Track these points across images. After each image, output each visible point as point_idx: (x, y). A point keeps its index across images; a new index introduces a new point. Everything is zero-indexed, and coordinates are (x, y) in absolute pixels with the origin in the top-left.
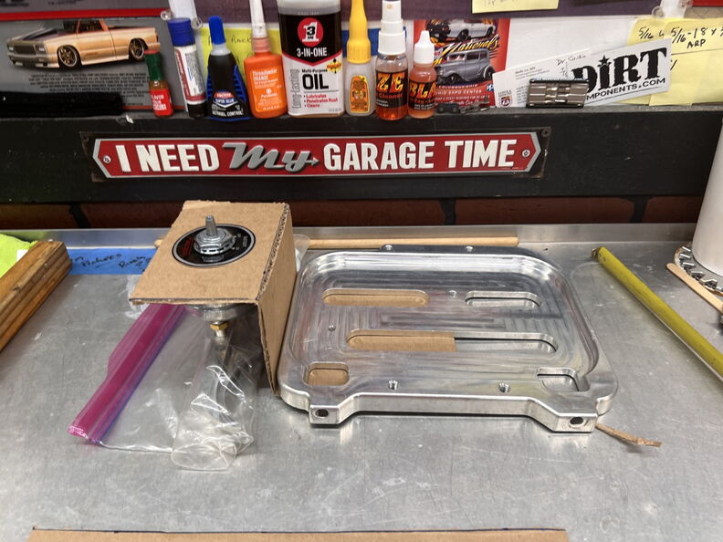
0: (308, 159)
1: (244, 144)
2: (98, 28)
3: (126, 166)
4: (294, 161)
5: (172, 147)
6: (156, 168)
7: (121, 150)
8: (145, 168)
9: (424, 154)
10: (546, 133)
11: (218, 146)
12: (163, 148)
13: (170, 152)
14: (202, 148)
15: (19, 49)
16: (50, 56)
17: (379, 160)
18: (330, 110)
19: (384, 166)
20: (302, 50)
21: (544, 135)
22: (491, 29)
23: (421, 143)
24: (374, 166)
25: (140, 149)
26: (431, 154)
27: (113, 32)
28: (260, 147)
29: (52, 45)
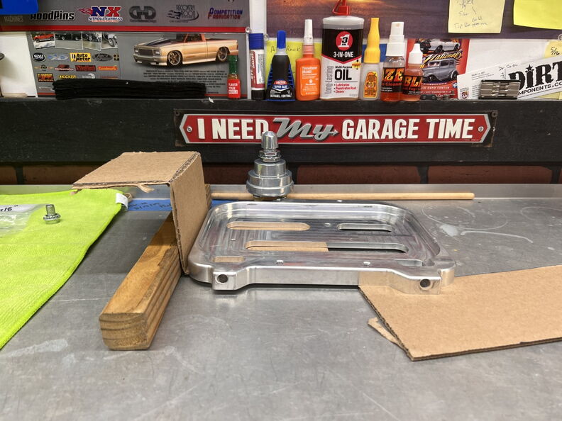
0: (331, 131)
1: (288, 119)
2: (199, 39)
3: (202, 135)
4: (322, 133)
5: (238, 121)
6: (223, 136)
7: (201, 122)
9: (412, 128)
10: (495, 114)
11: (269, 120)
12: (231, 121)
13: (235, 125)
14: (258, 122)
15: (142, 52)
16: (162, 57)
17: (380, 132)
18: (350, 95)
19: (383, 137)
20: (337, 53)
21: (493, 116)
22: (457, 45)
23: (410, 120)
24: (377, 137)
25: (215, 122)
26: (416, 128)
27: (208, 42)
28: (299, 122)
29: (165, 50)
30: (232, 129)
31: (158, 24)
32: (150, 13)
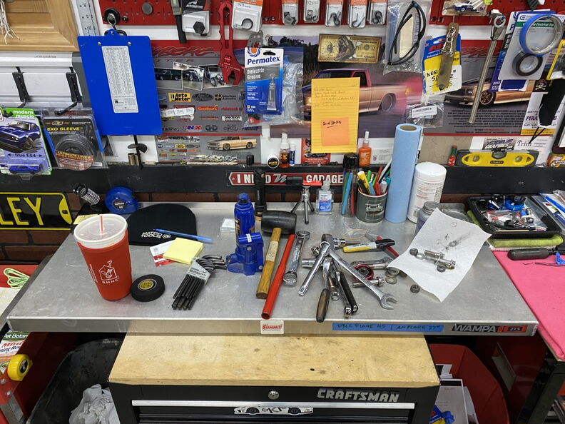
1: (280, 175)
2: (239, 139)
3: (239, 181)
7: (239, 176)
8: (245, 182)
9: (340, 179)
11: (272, 175)
14: (266, 176)
15: (211, 144)
16: (220, 146)
23: (339, 175)
25: (245, 176)
26: (342, 179)
27: (243, 140)
28: (286, 176)
29: (222, 143)
31: (219, 133)
32: (215, 128)
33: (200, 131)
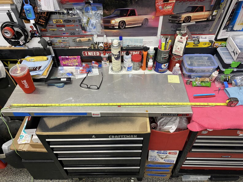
2: (84, 37)
3: (86, 55)
4: (110, 54)
6: (91, 55)
7: (86, 53)
8: (89, 55)
11: (99, 52)
12: (92, 52)
14: (97, 52)
15: (73, 40)
19: (122, 55)
25: (89, 52)
29: (78, 39)
30: (92, 54)
31: (76, 35)
32: (74, 34)
33: (68, 35)
